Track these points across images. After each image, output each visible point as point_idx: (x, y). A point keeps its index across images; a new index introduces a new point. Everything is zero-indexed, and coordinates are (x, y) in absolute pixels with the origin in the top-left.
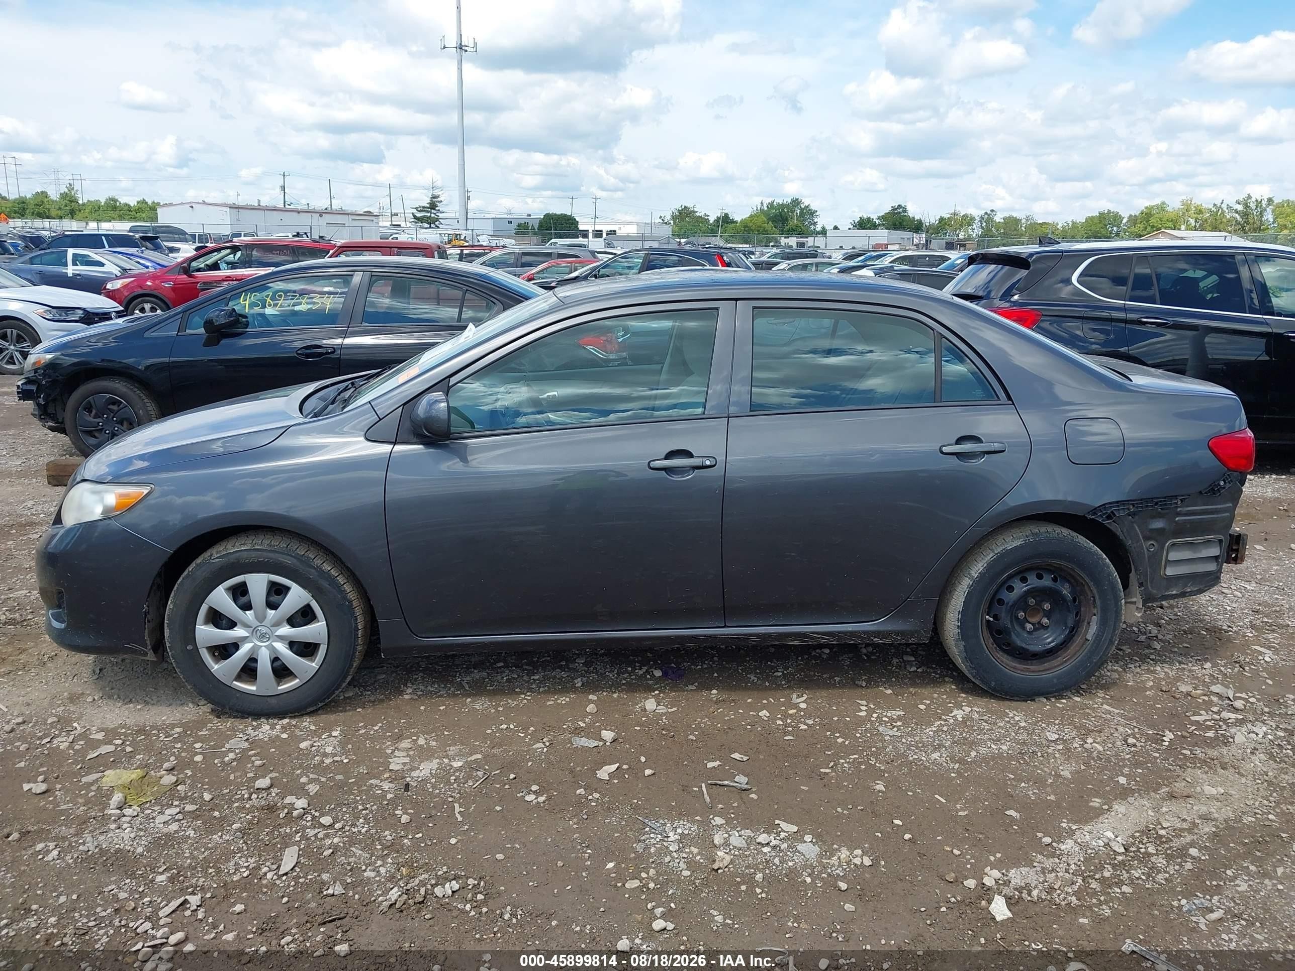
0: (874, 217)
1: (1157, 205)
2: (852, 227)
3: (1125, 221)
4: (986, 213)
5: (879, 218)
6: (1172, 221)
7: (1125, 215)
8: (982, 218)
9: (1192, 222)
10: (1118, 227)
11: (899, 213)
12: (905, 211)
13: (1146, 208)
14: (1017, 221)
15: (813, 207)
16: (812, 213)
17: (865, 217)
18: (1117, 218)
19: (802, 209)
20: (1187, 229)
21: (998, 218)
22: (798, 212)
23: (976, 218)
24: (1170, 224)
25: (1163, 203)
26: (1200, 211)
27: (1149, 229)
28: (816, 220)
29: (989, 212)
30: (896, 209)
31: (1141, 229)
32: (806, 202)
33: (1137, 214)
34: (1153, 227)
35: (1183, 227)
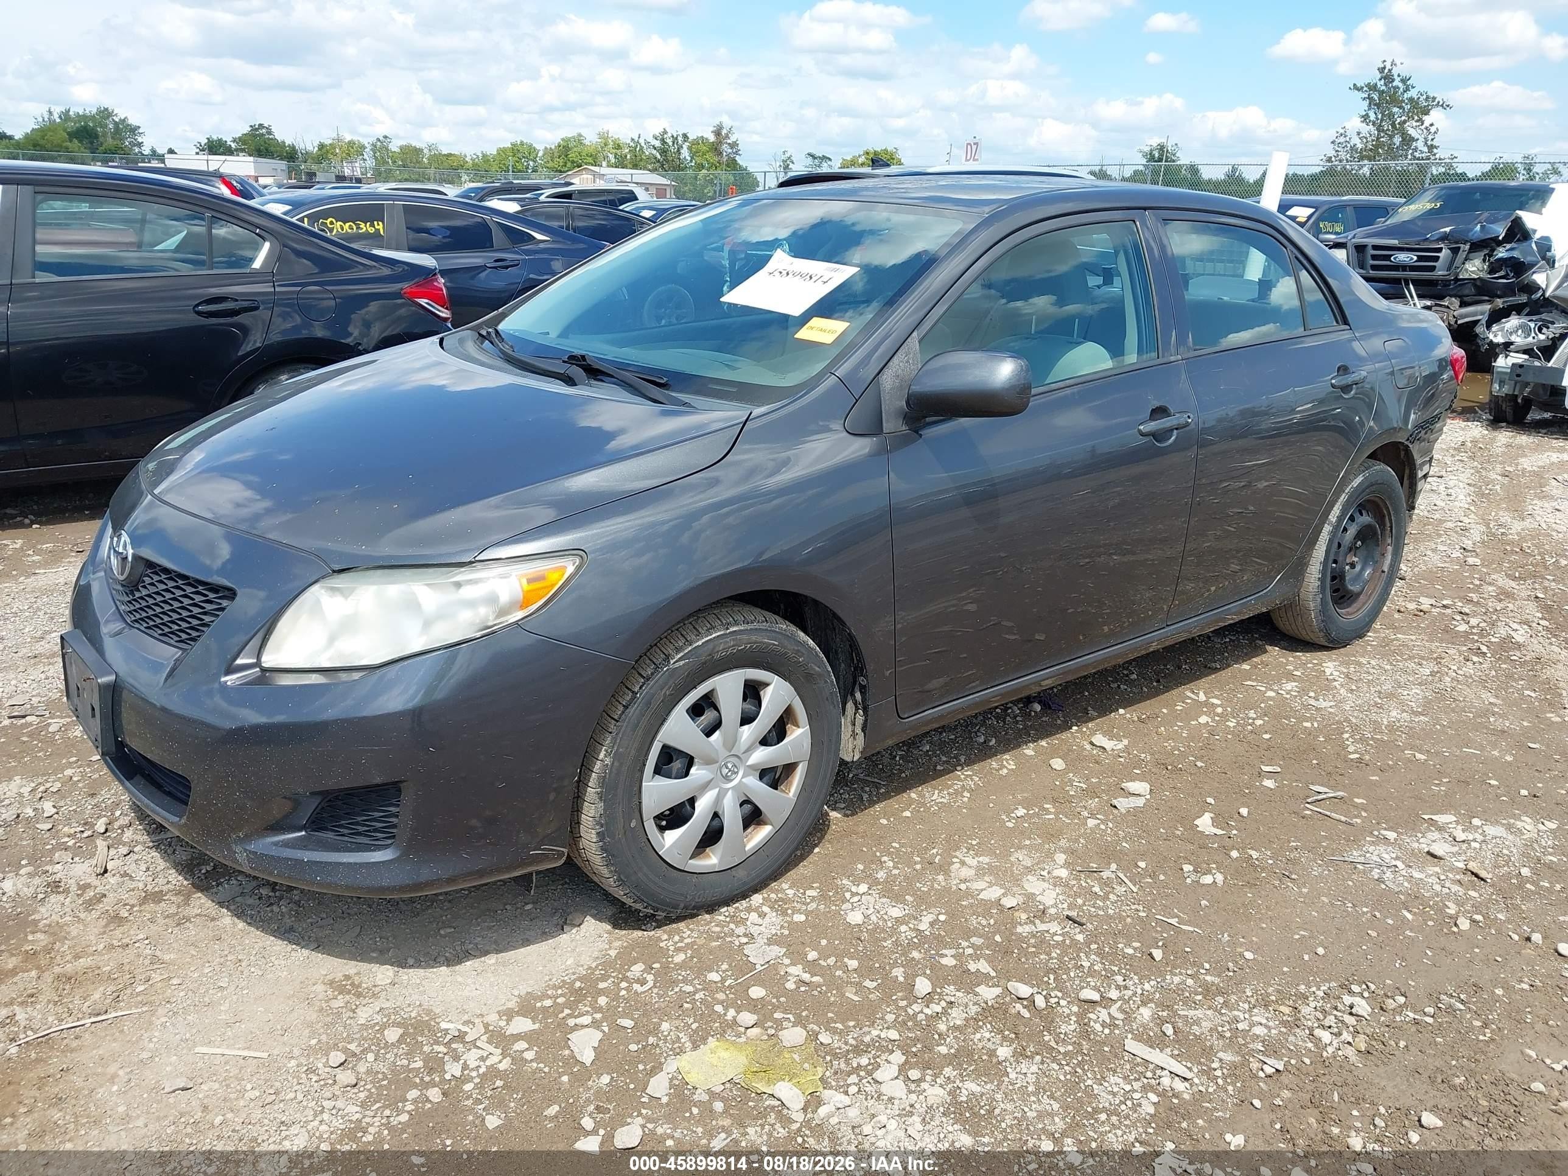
0: (228, 139)
1: (573, 137)
2: (198, 150)
3: (540, 154)
4: (378, 140)
5: (234, 141)
6: (591, 156)
7: (540, 147)
8: (374, 145)
9: (611, 157)
10: (535, 162)
11: (263, 135)
12: (270, 132)
13: (563, 140)
14: (418, 151)
15: (133, 121)
16: (134, 130)
17: (215, 138)
18: (532, 150)
19: (116, 124)
20: (608, 166)
21: (394, 147)
22: (111, 126)
23: (367, 145)
24: (590, 160)
25: (580, 135)
26: (619, 146)
27: (569, 165)
28: (140, 140)
29: (381, 138)
30: (257, 130)
31: (561, 164)
32: (121, 113)
33: (553, 147)
34: (573, 162)
35: (604, 164)
